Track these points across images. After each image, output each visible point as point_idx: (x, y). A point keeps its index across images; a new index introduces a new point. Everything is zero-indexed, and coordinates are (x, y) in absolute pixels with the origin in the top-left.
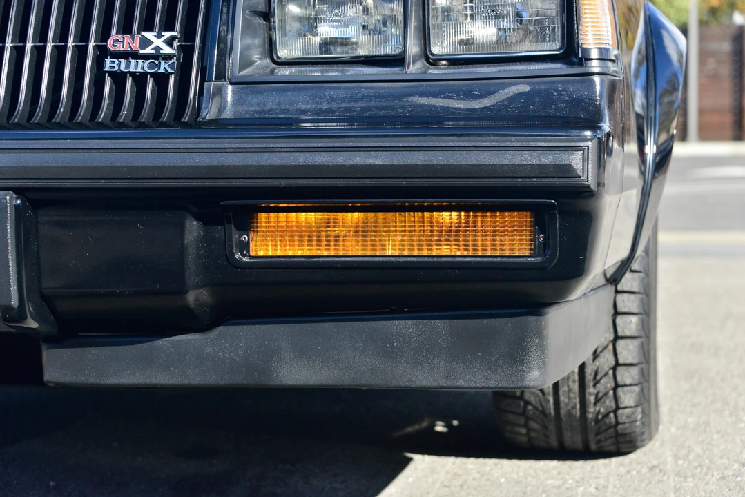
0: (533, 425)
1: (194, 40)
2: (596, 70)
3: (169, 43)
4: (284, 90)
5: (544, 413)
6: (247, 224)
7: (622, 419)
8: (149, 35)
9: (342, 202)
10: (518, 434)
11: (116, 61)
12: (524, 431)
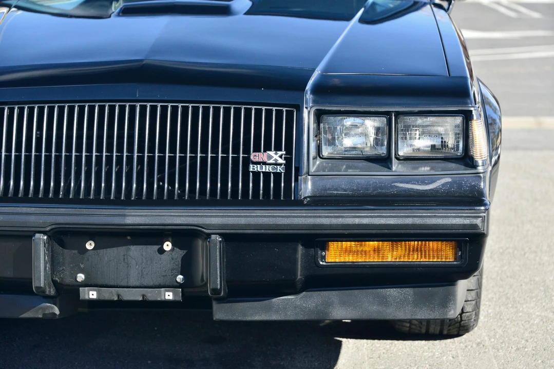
0: (414, 322)
1: (292, 155)
2: (482, 171)
3: (281, 157)
6: (324, 248)
7: (464, 318)
8: (272, 153)
10: (405, 326)
11: (255, 166)
12: (407, 325)
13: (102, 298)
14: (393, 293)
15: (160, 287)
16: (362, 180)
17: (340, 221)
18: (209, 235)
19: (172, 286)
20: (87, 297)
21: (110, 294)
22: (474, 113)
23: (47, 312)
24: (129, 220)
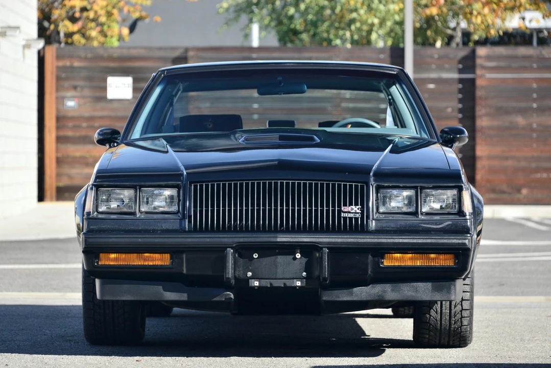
0: (432, 333)
1: (364, 208)
2: (468, 218)
3: (358, 209)
4: (388, 222)
5: (436, 329)
6: (383, 257)
7: (463, 330)
8: (353, 207)
9: (406, 251)
11: (345, 214)
12: (427, 336)
13: (261, 285)
15: (293, 279)
16: (403, 223)
17: (392, 241)
18: (322, 248)
19: (300, 278)
20: (253, 285)
21: (267, 283)
22: (464, 187)
23: (228, 298)
24: (279, 240)
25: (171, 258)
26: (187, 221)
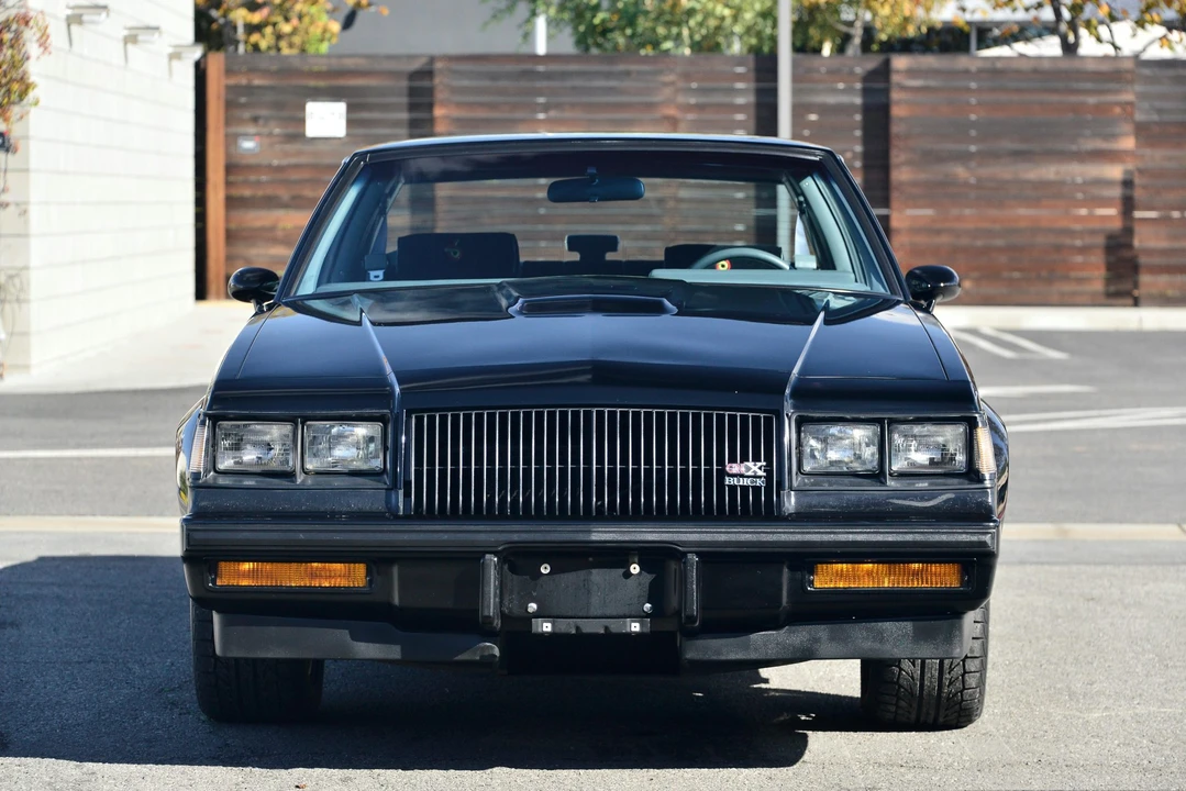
0: (903, 703)
1: (772, 467)
2: (989, 486)
3: (760, 468)
4: (821, 495)
5: (912, 694)
6: (813, 571)
7: (966, 697)
8: (750, 464)
9: (861, 559)
10: (889, 711)
11: (732, 479)
12: (893, 709)
13: (557, 631)
14: (888, 626)
15: (625, 617)
16: (853, 497)
17: (832, 537)
18: (684, 554)
19: (640, 616)
20: (540, 630)
21: (567, 626)
22: (979, 419)
23: (486, 654)
24: (595, 537)
25: (369, 572)
26: (401, 492)
